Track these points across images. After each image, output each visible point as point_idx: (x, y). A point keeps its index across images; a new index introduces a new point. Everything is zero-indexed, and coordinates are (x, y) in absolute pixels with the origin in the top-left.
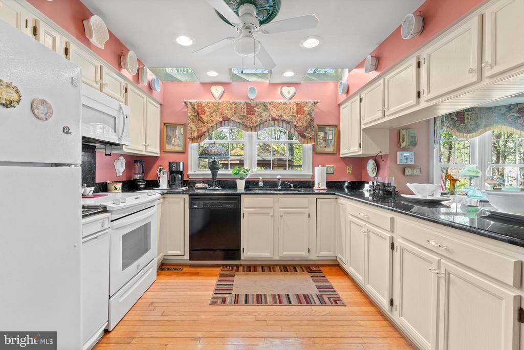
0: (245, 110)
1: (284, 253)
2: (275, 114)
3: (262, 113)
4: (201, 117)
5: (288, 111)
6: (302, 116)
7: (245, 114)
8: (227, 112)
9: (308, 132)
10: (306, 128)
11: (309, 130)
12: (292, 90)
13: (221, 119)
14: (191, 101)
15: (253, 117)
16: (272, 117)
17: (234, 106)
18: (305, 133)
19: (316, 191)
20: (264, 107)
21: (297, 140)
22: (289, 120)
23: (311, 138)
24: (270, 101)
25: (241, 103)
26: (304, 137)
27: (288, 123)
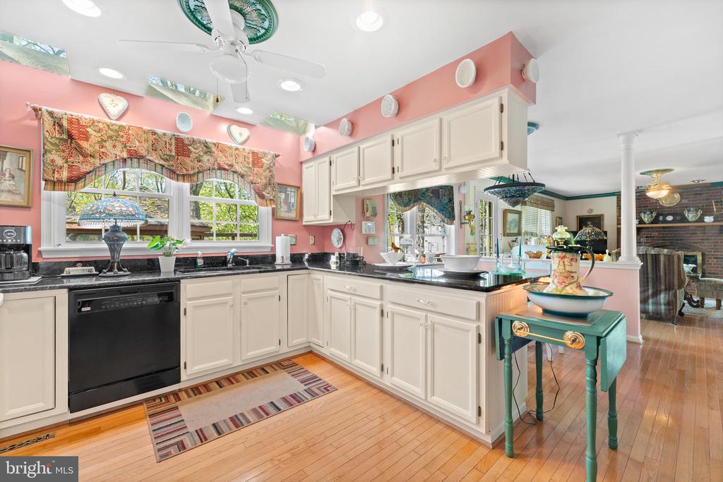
0: (173, 147)
1: (249, 354)
2: (222, 160)
3: (202, 157)
4: (79, 145)
5: (241, 159)
6: (261, 170)
7: (173, 154)
8: (137, 143)
9: (267, 191)
10: (266, 186)
11: (269, 189)
12: (245, 132)
13: (124, 155)
14: (50, 109)
15: (187, 160)
16: (219, 164)
17: (151, 137)
18: (264, 193)
19: (278, 267)
20: (205, 148)
21: (254, 201)
22: (242, 172)
23: (271, 200)
24: (215, 142)
25: (164, 134)
26: (262, 197)
27: (242, 176)
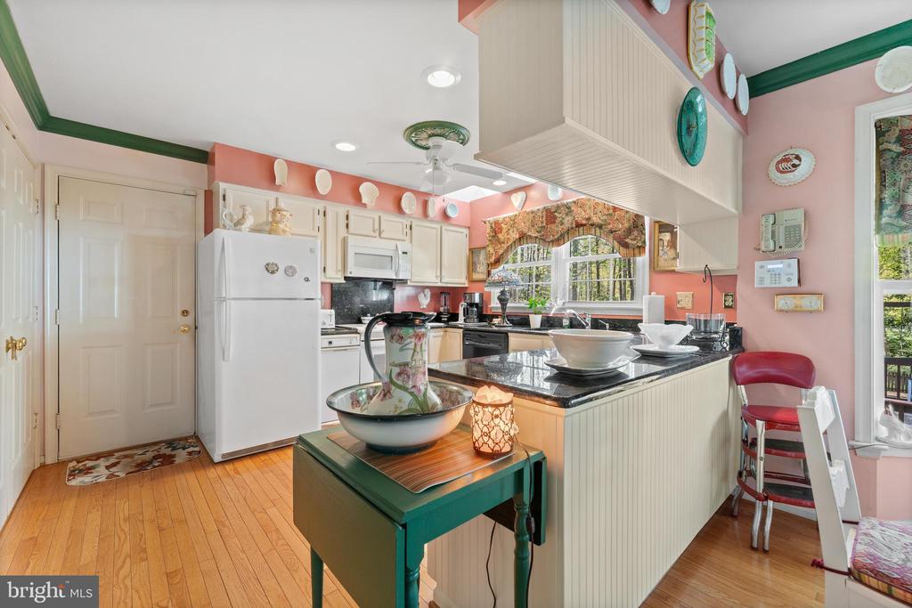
0: (544, 219)
2: (581, 215)
3: (564, 219)
4: (498, 237)
5: (600, 208)
6: (623, 213)
7: (544, 224)
8: (523, 225)
9: (633, 237)
10: (629, 231)
11: (636, 233)
13: (518, 236)
14: (489, 219)
15: (553, 226)
16: (577, 222)
17: (531, 215)
18: (627, 240)
20: (567, 210)
21: (618, 254)
22: (600, 222)
23: (639, 247)
24: (575, 199)
25: (539, 210)
26: (627, 245)
27: (600, 227)
